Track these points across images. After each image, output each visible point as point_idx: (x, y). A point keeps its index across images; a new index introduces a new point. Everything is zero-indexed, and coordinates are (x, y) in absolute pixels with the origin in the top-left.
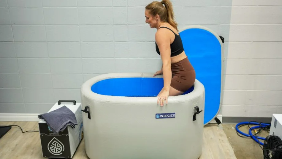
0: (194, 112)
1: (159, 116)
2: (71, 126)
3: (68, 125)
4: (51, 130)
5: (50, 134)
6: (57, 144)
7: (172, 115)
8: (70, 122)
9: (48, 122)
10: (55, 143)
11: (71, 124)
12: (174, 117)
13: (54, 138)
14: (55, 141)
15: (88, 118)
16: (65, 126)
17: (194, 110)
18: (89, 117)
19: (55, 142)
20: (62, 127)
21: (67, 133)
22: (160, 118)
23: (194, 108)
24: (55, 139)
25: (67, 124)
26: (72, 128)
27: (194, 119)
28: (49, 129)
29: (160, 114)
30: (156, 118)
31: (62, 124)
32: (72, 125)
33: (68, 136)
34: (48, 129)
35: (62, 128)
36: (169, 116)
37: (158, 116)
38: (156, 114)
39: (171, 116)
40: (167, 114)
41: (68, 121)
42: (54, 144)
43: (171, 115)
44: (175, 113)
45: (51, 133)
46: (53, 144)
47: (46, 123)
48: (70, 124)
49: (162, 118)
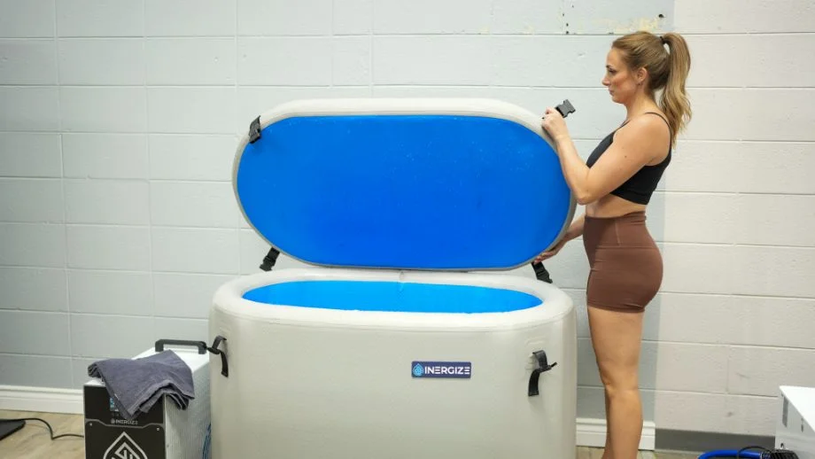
0: (531, 366)
1: (424, 369)
2: (173, 399)
3: (163, 391)
4: (117, 410)
5: (113, 421)
6: (129, 453)
7: (460, 370)
8: (170, 386)
9: (110, 382)
10: (125, 452)
11: (175, 393)
12: (468, 376)
13: (124, 434)
14: (125, 445)
15: (222, 373)
16: (153, 395)
17: (531, 361)
18: (225, 372)
19: (125, 448)
20: (145, 399)
21: (161, 420)
22: (424, 376)
23: (532, 355)
24: (124, 439)
25: (160, 388)
26: (178, 406)
27: (534, 388)
28: (112, 406)
29: (424, 364)
30: (414, 376)
31: (145, 390)
32: (175, 395)
33: (162, 432)
34: (109, 403)
35: (147, 400)
36: (451, 371)
37: (419, 371)
38: (414, 364)
39: (459, 373)
40: (447, 364)
41: (166, 382)
42: (122, 453)
43: (458, 370)
44: (469, 364)
45: (116, 418)
46: (117, 453)
47: (104, 385)
48: (169, 392)
49: (431, 376)
